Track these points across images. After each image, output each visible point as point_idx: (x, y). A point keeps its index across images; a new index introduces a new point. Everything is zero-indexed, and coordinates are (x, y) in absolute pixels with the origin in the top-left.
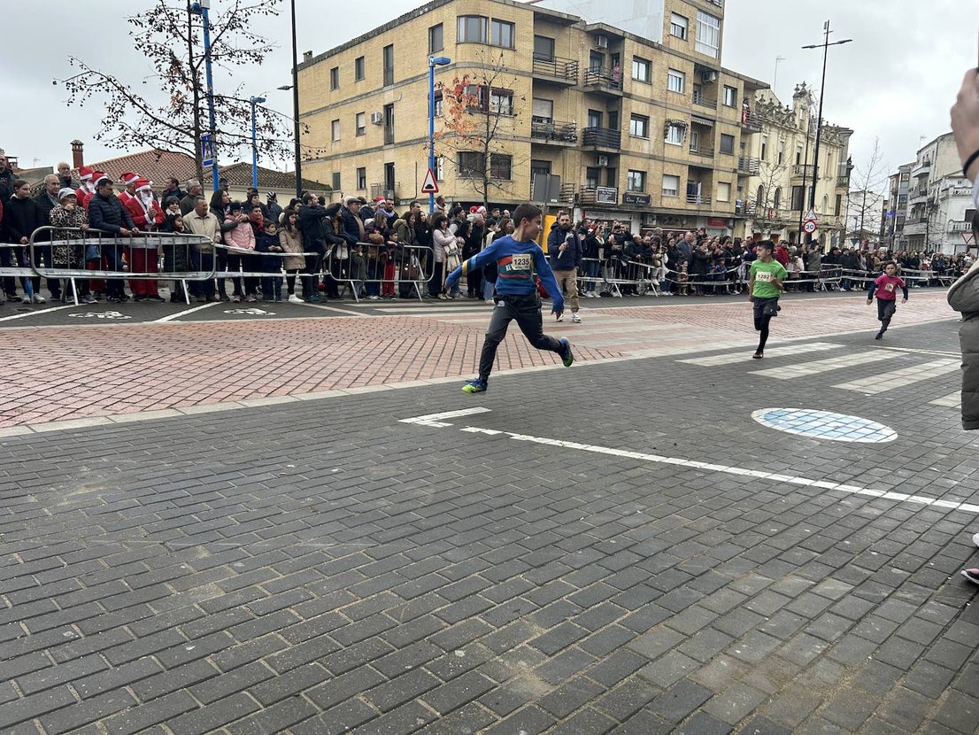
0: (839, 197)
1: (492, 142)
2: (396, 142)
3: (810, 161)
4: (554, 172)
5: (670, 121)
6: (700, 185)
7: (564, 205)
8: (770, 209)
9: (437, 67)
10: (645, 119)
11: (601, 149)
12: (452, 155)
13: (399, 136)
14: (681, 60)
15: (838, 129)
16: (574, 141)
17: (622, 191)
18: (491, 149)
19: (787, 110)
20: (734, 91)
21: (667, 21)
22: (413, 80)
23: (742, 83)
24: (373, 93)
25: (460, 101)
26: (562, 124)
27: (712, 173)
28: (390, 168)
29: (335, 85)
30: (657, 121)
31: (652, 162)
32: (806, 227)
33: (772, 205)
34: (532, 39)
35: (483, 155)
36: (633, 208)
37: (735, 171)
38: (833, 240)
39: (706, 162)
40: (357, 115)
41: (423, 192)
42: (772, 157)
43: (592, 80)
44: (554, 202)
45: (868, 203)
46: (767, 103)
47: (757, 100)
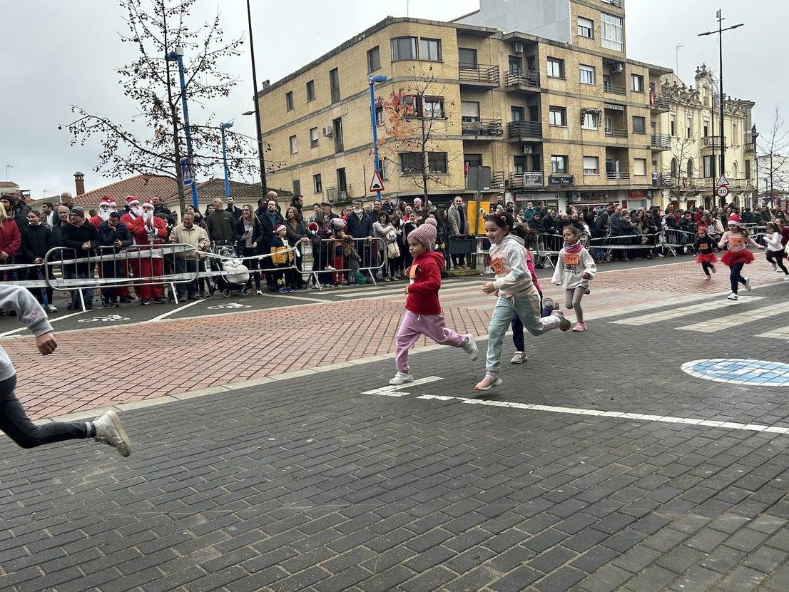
0: (747, 163)
1: (428, 143)
2: (345, 150)
3: (717, 133)
4: (485, 164)
5: (584, 110)
6: (617, 162)
7: (496, 191)
8: (684, 179)
9: (376, 83)
10: (563, 111)
11: (525, 139)
12: (394, 157)
13: (347, 145)
14: (590, 56)
15: (740, 102)
16: (500, 135)
17: (547, 174)
18: (428, 149)
19: (691, 90)
20: (641, 78)
21: (574, 24)
22: (357, 96)
23: (647, 70)
24: (323, 111)
25: (397, 111)
26: (489, 121)
27: (628, 151)
28: (341, 172)
29: (290, 106)
30: (574, 110)
31: (572, 146)
32: (719, 192)
33: (686, 175)
34: (457, 51)
35: (422, 154)
36: (559, 189)
37: (648, 148)
38: (747, 201)
39: (621, 142)
40: (311, 130)
41: (371, 191)
42: (681, 132)
43: (512, 81)
44: (486, 189)
45: (775, 165)
46: (672, 85)
47: (663, 83)
